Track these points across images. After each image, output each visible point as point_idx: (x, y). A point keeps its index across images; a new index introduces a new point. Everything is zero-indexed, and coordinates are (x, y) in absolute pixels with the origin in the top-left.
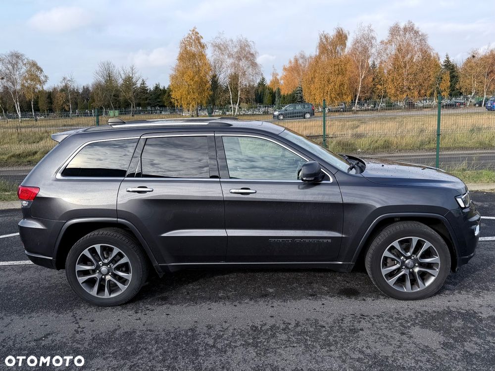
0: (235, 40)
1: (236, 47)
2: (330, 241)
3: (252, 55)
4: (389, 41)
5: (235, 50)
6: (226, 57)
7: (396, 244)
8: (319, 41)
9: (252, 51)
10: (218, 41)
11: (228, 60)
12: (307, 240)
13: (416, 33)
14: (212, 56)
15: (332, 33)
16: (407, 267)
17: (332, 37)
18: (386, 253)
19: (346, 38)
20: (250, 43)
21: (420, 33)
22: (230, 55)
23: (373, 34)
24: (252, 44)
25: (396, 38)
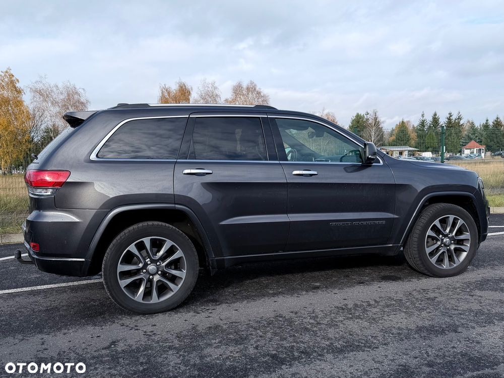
0: (60, 85)
1: (62, 93)
2: (384, 222)
3: (82, 103)
4: (233, 100)
5: (62, 97)
6: (50, 104)
7: (437, 222)
8: (161, 95)
9: (82, 100)
10: (39, 86)
11: (52, 108)
12: (365, 223)
13: (259, 93)
14: (32, 102)
15: (174, 87)
16: (446, 245)
17: (174, 91)
18: (429, 232)
19: (189, 93)
20: (80, 90)
21: (262, 94)
22: (54, 103)
23: (216, 92)
24: (83, 92)
25: (240, 98)
